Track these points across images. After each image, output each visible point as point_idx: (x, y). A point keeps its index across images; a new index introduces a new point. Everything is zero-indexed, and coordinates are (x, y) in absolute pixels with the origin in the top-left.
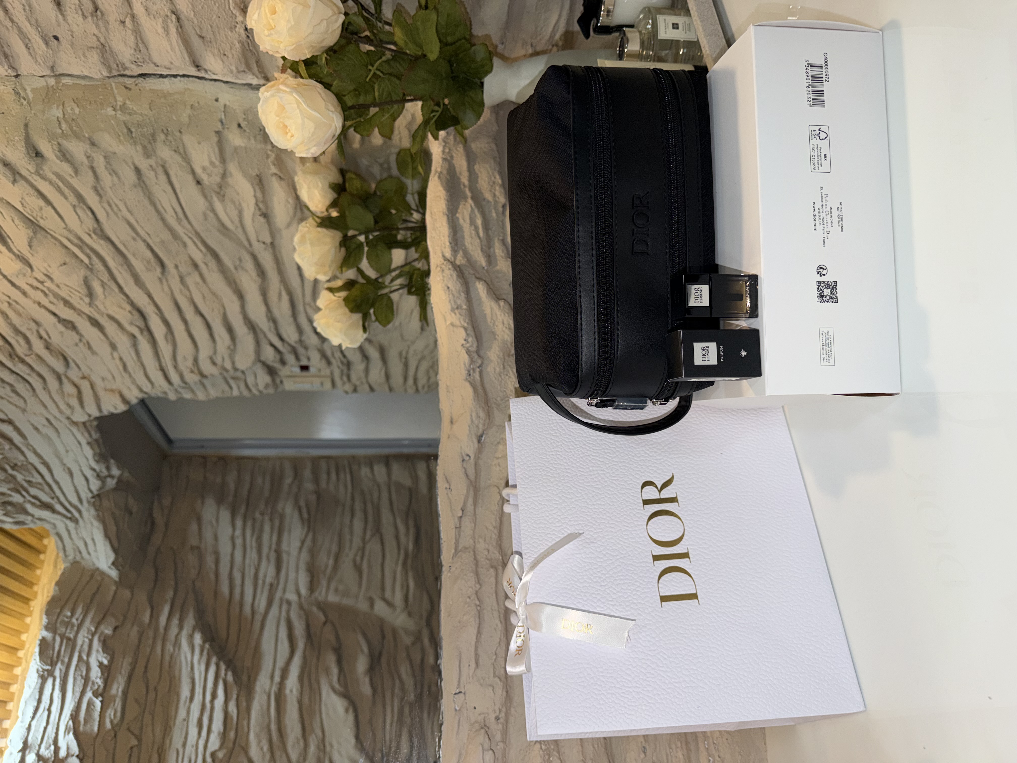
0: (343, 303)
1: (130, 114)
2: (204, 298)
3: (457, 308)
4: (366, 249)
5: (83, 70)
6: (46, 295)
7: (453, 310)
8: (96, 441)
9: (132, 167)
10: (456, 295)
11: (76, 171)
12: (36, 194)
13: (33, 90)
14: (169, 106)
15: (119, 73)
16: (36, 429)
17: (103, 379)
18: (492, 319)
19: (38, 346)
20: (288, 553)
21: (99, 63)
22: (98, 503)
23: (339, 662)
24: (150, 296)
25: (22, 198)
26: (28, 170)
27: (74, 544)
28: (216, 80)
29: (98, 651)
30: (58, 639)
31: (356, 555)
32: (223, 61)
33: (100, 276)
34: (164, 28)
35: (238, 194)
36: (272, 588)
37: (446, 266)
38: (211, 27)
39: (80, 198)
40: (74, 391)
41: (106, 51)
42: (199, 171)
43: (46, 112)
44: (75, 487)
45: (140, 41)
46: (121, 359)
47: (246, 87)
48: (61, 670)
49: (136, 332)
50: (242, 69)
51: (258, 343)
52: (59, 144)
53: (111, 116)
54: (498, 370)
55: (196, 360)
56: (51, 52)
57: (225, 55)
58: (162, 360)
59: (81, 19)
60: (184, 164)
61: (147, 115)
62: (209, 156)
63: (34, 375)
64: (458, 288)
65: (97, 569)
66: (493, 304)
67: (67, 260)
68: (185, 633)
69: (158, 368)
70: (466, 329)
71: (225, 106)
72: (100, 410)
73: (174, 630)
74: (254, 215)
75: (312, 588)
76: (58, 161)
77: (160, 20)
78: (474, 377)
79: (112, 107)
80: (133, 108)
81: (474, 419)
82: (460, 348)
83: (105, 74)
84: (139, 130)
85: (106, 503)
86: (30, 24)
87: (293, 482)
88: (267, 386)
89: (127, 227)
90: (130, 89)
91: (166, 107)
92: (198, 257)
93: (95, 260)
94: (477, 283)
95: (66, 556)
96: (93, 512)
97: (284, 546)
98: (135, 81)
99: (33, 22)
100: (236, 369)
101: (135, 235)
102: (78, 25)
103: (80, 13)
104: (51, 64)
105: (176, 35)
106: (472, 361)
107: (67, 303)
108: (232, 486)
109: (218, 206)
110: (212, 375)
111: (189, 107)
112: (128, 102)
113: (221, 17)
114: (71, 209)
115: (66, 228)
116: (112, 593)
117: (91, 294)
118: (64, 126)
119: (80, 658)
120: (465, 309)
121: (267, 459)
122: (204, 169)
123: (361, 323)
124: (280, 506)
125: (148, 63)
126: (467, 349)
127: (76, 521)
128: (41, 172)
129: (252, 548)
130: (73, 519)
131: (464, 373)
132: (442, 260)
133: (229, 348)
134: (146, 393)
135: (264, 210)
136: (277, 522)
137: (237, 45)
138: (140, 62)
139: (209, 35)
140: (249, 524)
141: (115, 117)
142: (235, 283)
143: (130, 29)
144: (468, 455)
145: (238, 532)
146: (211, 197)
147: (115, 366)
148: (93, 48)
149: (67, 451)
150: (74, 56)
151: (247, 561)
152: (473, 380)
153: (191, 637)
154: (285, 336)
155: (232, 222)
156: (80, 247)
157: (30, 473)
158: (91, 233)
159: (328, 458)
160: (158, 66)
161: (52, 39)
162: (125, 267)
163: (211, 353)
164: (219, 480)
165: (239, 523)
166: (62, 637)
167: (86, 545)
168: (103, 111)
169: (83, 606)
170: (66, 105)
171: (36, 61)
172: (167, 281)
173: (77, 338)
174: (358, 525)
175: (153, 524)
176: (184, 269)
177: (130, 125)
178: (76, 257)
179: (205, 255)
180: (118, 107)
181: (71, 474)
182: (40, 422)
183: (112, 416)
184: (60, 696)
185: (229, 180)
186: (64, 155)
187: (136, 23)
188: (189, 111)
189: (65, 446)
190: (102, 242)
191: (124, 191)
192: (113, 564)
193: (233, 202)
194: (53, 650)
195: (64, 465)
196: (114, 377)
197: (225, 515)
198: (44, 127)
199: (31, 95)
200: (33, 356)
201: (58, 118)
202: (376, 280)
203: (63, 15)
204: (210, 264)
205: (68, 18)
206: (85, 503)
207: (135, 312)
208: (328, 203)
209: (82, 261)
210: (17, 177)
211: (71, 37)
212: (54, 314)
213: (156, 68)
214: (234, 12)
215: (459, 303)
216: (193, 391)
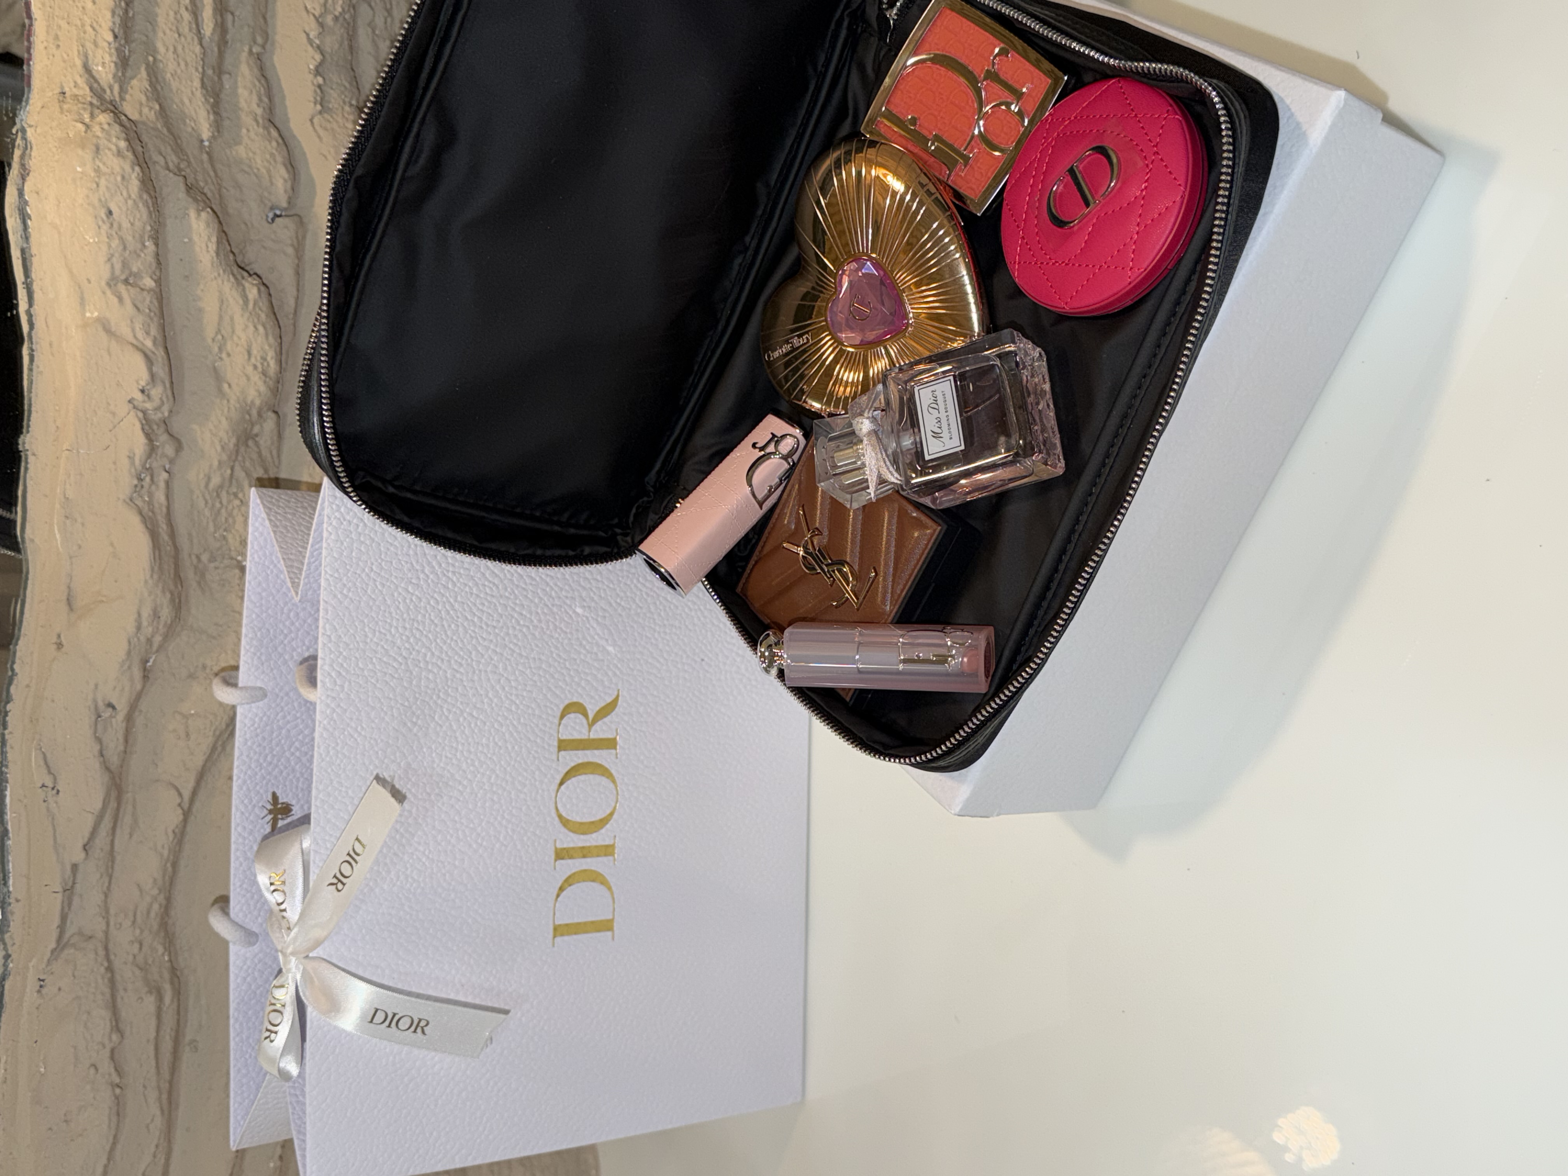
3: (126, 282)
18: (219, 331)
54: (216, 480)
64: (138, 224)
66: (227, 287)
78: (151, 495)
81: (145, 621)
82: (123, 409)
94: (192, 214)
106: (152, 449)
120: (149, 291)
126: (144, 412)
131: (127, 482)
144: (111, 706)
152: (150, 503)
215: (135, 269)
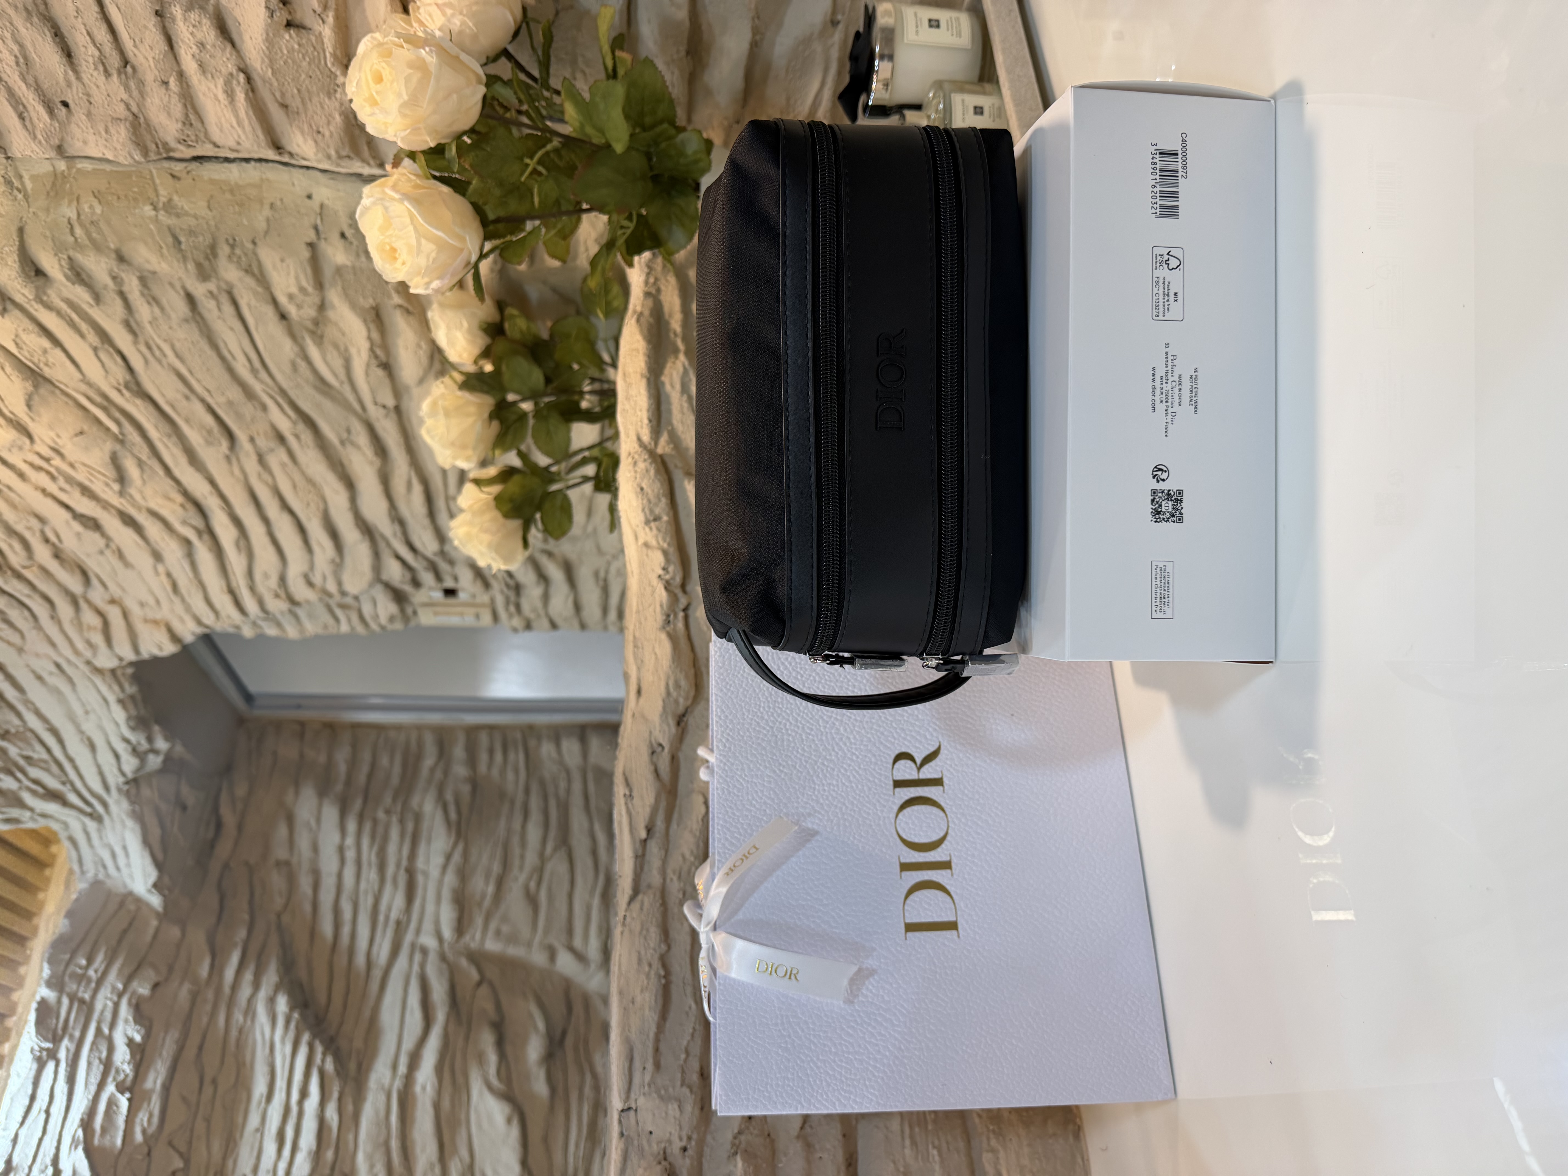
0: (493, 504)
1: (178, 216)
2: (295, 486)
3: (655, 520)
4: (531, 422)
5: (106, 152)
6: (53, 478)
7: (647, 522)
8: (132, 697)
9: (182, 293)
10: (653, 500)
11: (97, 298)
12: (36, 329)
13: (33, 178)
14: (237, 204)
15: (159, 157)
16: (39, 678)
17: (142, 605)
19: (43, 554)
20: (426, 874)
21: (129, 142)
22: (133, 791)
23: (500, 1043)
24: (212, 482)
25: (17, 336)
26: (23, 295)
27: (95, 854)
28: (308, 168)
29: (126, 1021)
30: (65, 1001)
31: (530, 878)
32: (316, 142)
33: (136, 452)
34: (226, 92)
35: (343, 334)
36: (400, 928)
37: (640, 455)
38: (299, 91)
39: (104, 336)
40: (97, 621)
41: (140, 124)
42: (282, 299)
43: (52, 210)
44: (99, 767)
45: (191, 111)
46: (169, 575)
47: (354, 178)
48: (68, 1050)
49: (192, 535)
50: (344, 153)
51: (376, 555)
52: (70, 258)
53: (150, 218)
55: (283, 580)
56: (57, 125)
57: (319, 132)
58: (232, 577)
59: (104, 78)
60: (260, 289)
61: (204, 218)
62: (297, 278)
63: (37, 597)
64: (656, 490)
65: (131, 894)
67: (86, 428)
68: (262, 995)
69: (225, 588)
70: (665, 553)
71: (322, 206)
72: (136, 650)
73: (245, 991)
74: (368, 365)
75: (461, 928)
76: (69, 284)
77: (220, 82)
78: (675, 625)
79: (152, 204)
80: (182, 208)
81: (672, 690)
82: (655, 581)
83: (138, 157)
84: (193, 239)
85: (146, 792)
86: (26, 84)
87: (436, 765)
88: (392, 619)
89: (175, 378)
90: (179, 179)
91: (233, 206)
92: (284, 425)
93: (128, 428)
94: (686, 481)
95: (83, 873)
96: (125, 805)
97: (420, 864)
98: (186, 168)
99: (31, 80)
100: (343, 593)
101: (187, 391)
102: (98, 87)
103: (101, 68)
104: (57, 142)
105: (245, 103)
106: (673, 601)
107: (86, 491)
108: (342, 768)
109: (314, 352)
110: (308, 602)
111: (267, 207)
112: (176, 198)
113: (313, 76)
114: (90, 352)
115: (85, 380)
116: (151, 931)
117: (122, 478)
118: (78, 231)
119: (99, 1031)
120: (667, 522)
121: (398, 728)
122: (291, 297)
123: (520, 534)
124: (415, 802)
125: (204, 142)
126: (667, 582)
127: (98, 819)
128: (45, 298)
129: (370, 864)
130: (95, 815)
131: (660, 618)
132: (636, 446)
133: (333, 561)
134: (206, 627)
135: (383, 357)
136: (410, 826)
137: (338, 118)
138: (192, 141)
139: (295, 103)
140: (368, 827)
141: (156, 220)
142: (342, 464)
143: (175, 93)
144: (660, 745)
145: (350, 841)
146: (303, 338)
147: (159, 585)
148: (121, 120)
149: (87, 713)
150: (92, 131)
151: (363, 885)
152: (674, 629)
153: (271, 1001)
154: (418, 544)
155: (335, 375)
156: (105, 409)
157: (29, 744)
158: (122, 388)
159: (491, 728)
160: (218, 147)
161: (60, 106)
162: (175, 439)
163: (305, 567)
164: (322, 759)
165: (352, 826)
166: (72, 998)
167: (114, 855)
168: (137, 211)
169: (107, 951)
170: (82, 200)
171: (35, 137)
172: (238, 460)
173: (101, 542)
174: (534, 833)
175: (219, 825)
176: (263, 443)
177: (178, 230)
178: (99, 422)
179: (294, 423)
180: (161, 205)
181: (92, 747)
182: (45, 667)
183: (156, 661)
184: (66, 1090)
185: (331, 314)
186: (78, 275)
187: (185, 85)
188: (267, 212)
189: (83, 705)
190: (139, 402)
191: (171, 328)
192: (155, 886)
193: (336, 346)
194: (58, 1018)
195: (81, 732)
196: (158, 602)
197: (331, 813)
198: (48, 234)
199: (29, 185)
200: (35, 569)
201: (69, 219)
202: (546, 469)
203: (76, 72)
204: (303, 437)
205: (83, 75)
206: (114, 791)
207: (189, 506)
208: (476, 351)
209: (108, 429)
210: (9, 306)
211: (87, 104)
212: (67, 507)
213: (217, 149)
214: (333, 70)
215: (657, 512)
216: (279, 625)
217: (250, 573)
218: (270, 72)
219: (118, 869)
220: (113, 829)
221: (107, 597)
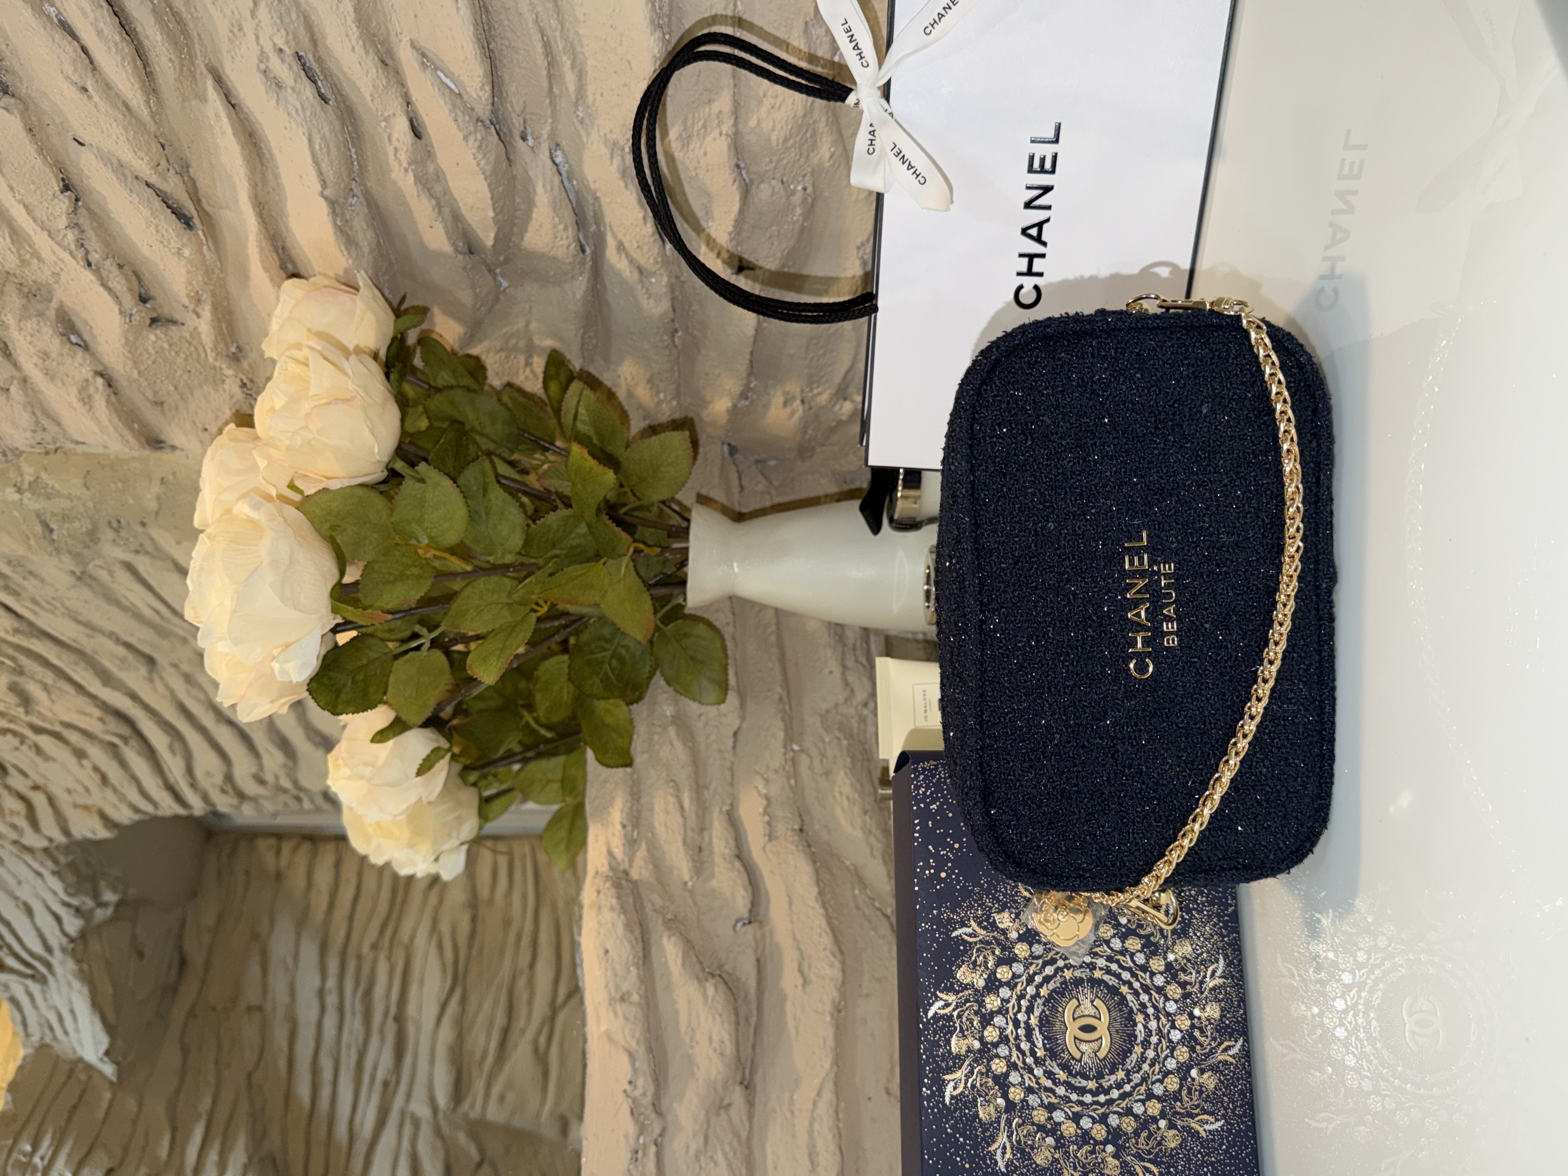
1: (48, 498)
7: (612, 1000)
17: (69, 791)
22: (80, 948)
24: (134, 697)
27: (41, 1015)
31: (539, 1032)
33: (37, 677)
34: (81, 399)
36: (387, 1091)
37: (608, 888)
38: (176, 387)
40: (19, 806)
44: (39, 931)
46: (96, 769)
49: (115, 740)
53: (13, 502)
55: (229, 778)
57: (206, 430)
58: (168, 775)
61: (79, 499)
65: (81, 1060)
69: (162, 786)
70: (631, 1056)
72: (67, 833)
75: (458, 1095)
77: (73, 391)
79: (15, 485)
80: (53, 487)
84: (66, 526)
85: (95, 946)
89: (72, 622)
91: (116, 484)
93: (25, 660)
95: (28, 1035)
96: (71, 965)
97: (411, 1012)
100: (301, 789)
101: (89, 631)
110: (259, 796)
111: (156, 482)
112: (42, 474)
113: (192, 371)
116: (104, 1105)
117: (26, 700)
127: (43, 981)
129: (353, 1012)
130: (38, 976)
132: (606, 862)
133: (285, 765)
134: (145, 814)
136: (400, 963)
139: (172, 400)
140: (351, 967)
141: (21, 505)
143: (19, 400)
145: (331, 983)
147: (86, 776)
149: (19, 883)
151: (345, 1039)
158: (15, 632)
162: (83, 665)
163: (253, 769)
164: (302, 878)
165: (333, 965)
167: (60, 1018)
169: (54, 1133)
172: (162, 678)
174: (544, 976)
175: (183, 964)
176: (187, 668)
177: (47, 518)
180: (26, 486)
181: (29, 911)
187: (30, 391)
188: (156, 489)
189: (15, 876)
190: (35, 640)
192: (107, 1053)
195: (16, 898)
196: (87, 790)
197: (310, 950)
206: (57, 952)
207: (109, 719)
214: (218, 364)
217: (189, 771)
218: (136, 372)
219: (66, 1033)
220: (59, 990)
221: (30, 783)
